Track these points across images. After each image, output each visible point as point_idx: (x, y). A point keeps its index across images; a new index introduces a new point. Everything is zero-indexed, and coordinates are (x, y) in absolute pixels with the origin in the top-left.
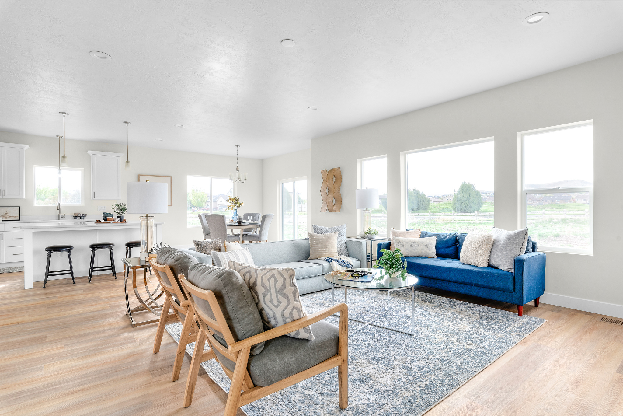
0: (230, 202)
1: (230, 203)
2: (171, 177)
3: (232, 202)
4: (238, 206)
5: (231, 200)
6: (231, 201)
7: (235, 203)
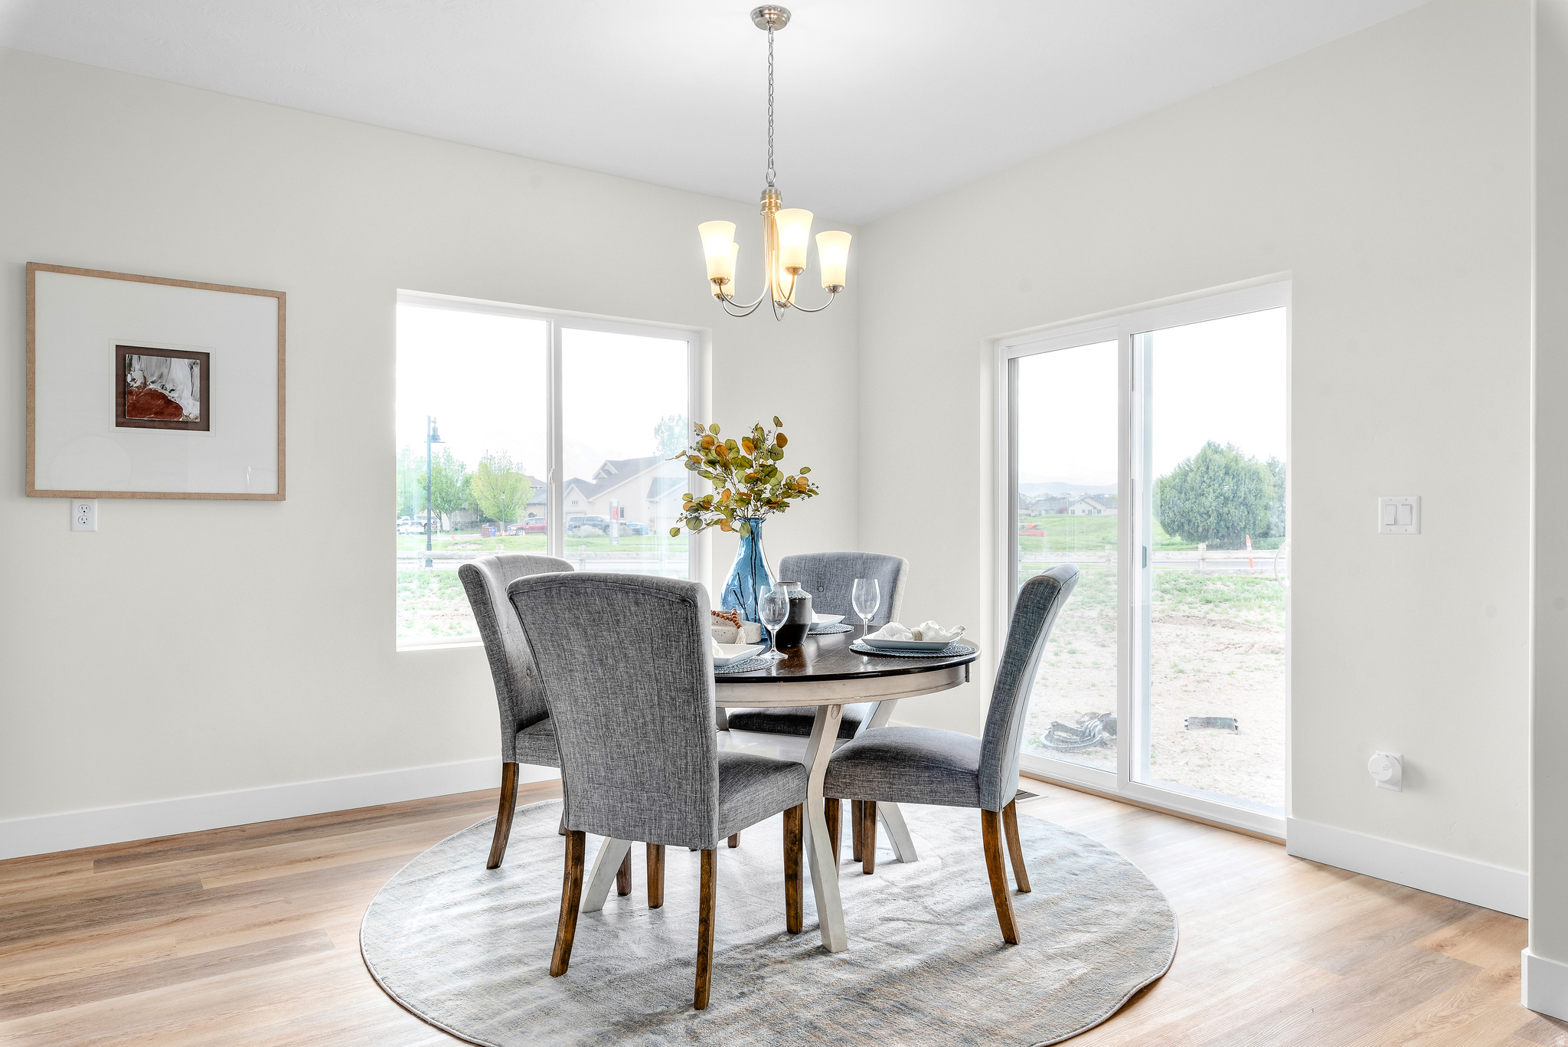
0: (704, 467)
1: (706, 475)
2: (281, 297)
3: (719, 469)
4: (769, 502)
5: (713, 456)
6: (712, 463)
7: (753, 480)
